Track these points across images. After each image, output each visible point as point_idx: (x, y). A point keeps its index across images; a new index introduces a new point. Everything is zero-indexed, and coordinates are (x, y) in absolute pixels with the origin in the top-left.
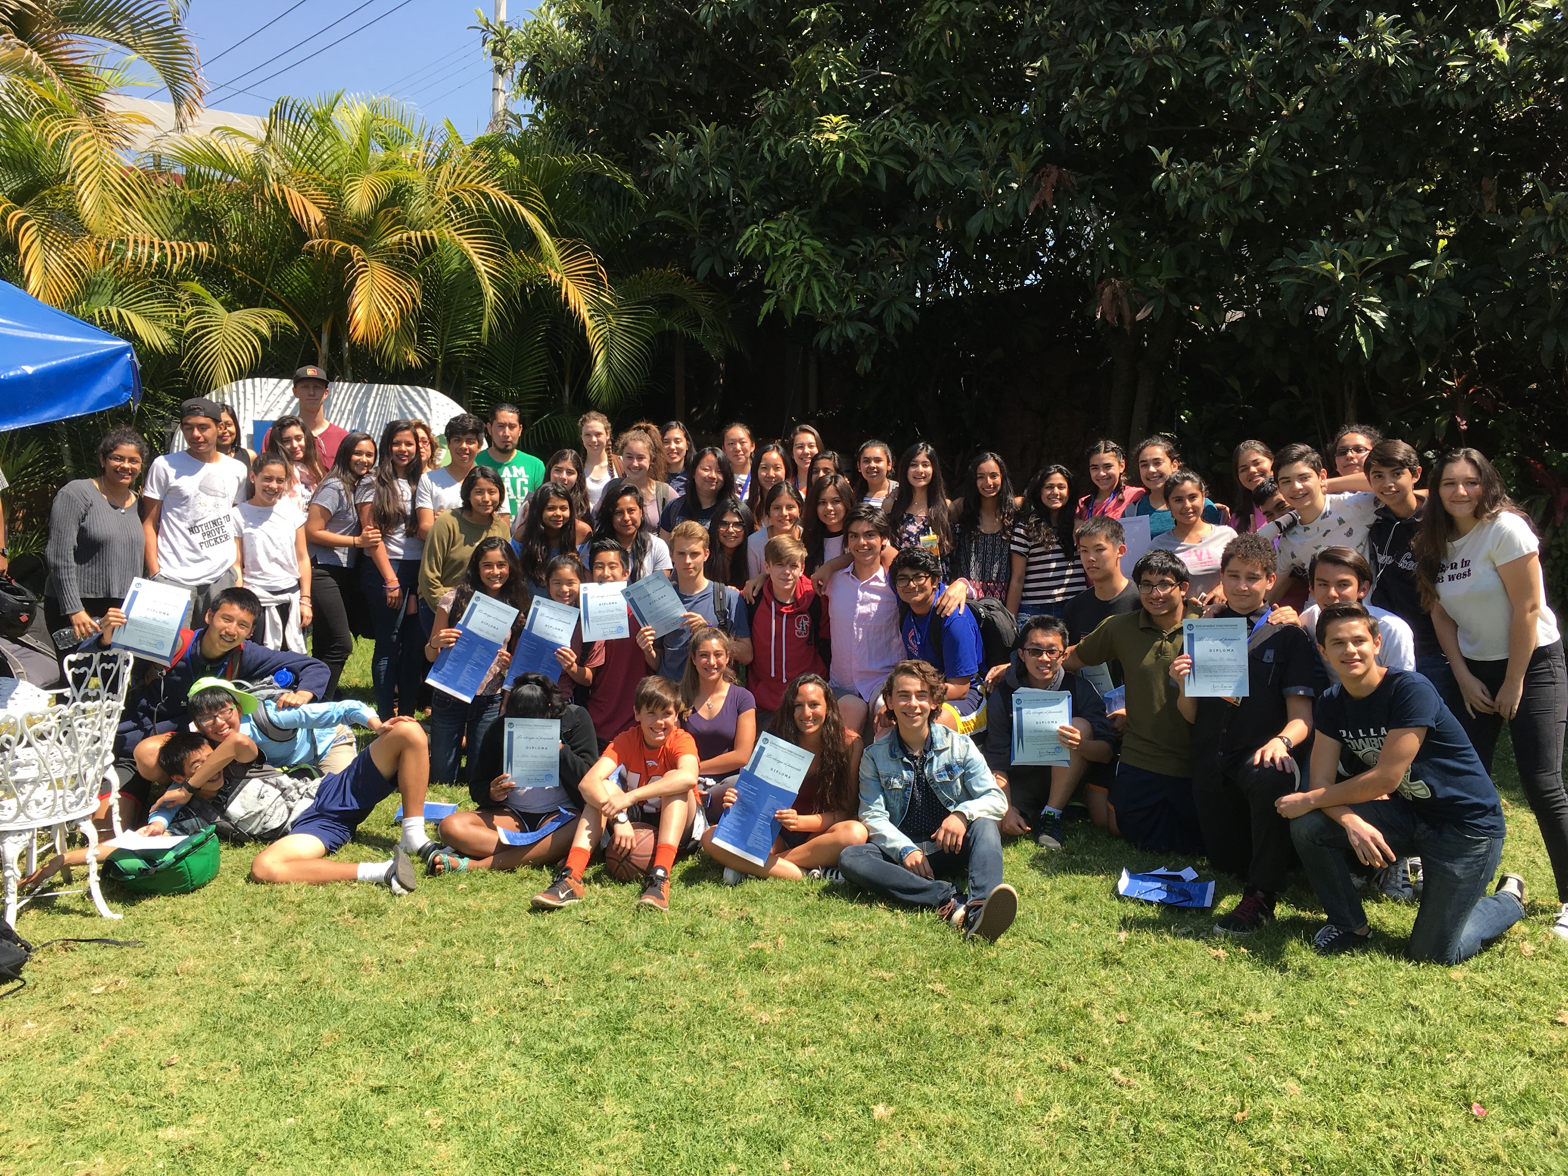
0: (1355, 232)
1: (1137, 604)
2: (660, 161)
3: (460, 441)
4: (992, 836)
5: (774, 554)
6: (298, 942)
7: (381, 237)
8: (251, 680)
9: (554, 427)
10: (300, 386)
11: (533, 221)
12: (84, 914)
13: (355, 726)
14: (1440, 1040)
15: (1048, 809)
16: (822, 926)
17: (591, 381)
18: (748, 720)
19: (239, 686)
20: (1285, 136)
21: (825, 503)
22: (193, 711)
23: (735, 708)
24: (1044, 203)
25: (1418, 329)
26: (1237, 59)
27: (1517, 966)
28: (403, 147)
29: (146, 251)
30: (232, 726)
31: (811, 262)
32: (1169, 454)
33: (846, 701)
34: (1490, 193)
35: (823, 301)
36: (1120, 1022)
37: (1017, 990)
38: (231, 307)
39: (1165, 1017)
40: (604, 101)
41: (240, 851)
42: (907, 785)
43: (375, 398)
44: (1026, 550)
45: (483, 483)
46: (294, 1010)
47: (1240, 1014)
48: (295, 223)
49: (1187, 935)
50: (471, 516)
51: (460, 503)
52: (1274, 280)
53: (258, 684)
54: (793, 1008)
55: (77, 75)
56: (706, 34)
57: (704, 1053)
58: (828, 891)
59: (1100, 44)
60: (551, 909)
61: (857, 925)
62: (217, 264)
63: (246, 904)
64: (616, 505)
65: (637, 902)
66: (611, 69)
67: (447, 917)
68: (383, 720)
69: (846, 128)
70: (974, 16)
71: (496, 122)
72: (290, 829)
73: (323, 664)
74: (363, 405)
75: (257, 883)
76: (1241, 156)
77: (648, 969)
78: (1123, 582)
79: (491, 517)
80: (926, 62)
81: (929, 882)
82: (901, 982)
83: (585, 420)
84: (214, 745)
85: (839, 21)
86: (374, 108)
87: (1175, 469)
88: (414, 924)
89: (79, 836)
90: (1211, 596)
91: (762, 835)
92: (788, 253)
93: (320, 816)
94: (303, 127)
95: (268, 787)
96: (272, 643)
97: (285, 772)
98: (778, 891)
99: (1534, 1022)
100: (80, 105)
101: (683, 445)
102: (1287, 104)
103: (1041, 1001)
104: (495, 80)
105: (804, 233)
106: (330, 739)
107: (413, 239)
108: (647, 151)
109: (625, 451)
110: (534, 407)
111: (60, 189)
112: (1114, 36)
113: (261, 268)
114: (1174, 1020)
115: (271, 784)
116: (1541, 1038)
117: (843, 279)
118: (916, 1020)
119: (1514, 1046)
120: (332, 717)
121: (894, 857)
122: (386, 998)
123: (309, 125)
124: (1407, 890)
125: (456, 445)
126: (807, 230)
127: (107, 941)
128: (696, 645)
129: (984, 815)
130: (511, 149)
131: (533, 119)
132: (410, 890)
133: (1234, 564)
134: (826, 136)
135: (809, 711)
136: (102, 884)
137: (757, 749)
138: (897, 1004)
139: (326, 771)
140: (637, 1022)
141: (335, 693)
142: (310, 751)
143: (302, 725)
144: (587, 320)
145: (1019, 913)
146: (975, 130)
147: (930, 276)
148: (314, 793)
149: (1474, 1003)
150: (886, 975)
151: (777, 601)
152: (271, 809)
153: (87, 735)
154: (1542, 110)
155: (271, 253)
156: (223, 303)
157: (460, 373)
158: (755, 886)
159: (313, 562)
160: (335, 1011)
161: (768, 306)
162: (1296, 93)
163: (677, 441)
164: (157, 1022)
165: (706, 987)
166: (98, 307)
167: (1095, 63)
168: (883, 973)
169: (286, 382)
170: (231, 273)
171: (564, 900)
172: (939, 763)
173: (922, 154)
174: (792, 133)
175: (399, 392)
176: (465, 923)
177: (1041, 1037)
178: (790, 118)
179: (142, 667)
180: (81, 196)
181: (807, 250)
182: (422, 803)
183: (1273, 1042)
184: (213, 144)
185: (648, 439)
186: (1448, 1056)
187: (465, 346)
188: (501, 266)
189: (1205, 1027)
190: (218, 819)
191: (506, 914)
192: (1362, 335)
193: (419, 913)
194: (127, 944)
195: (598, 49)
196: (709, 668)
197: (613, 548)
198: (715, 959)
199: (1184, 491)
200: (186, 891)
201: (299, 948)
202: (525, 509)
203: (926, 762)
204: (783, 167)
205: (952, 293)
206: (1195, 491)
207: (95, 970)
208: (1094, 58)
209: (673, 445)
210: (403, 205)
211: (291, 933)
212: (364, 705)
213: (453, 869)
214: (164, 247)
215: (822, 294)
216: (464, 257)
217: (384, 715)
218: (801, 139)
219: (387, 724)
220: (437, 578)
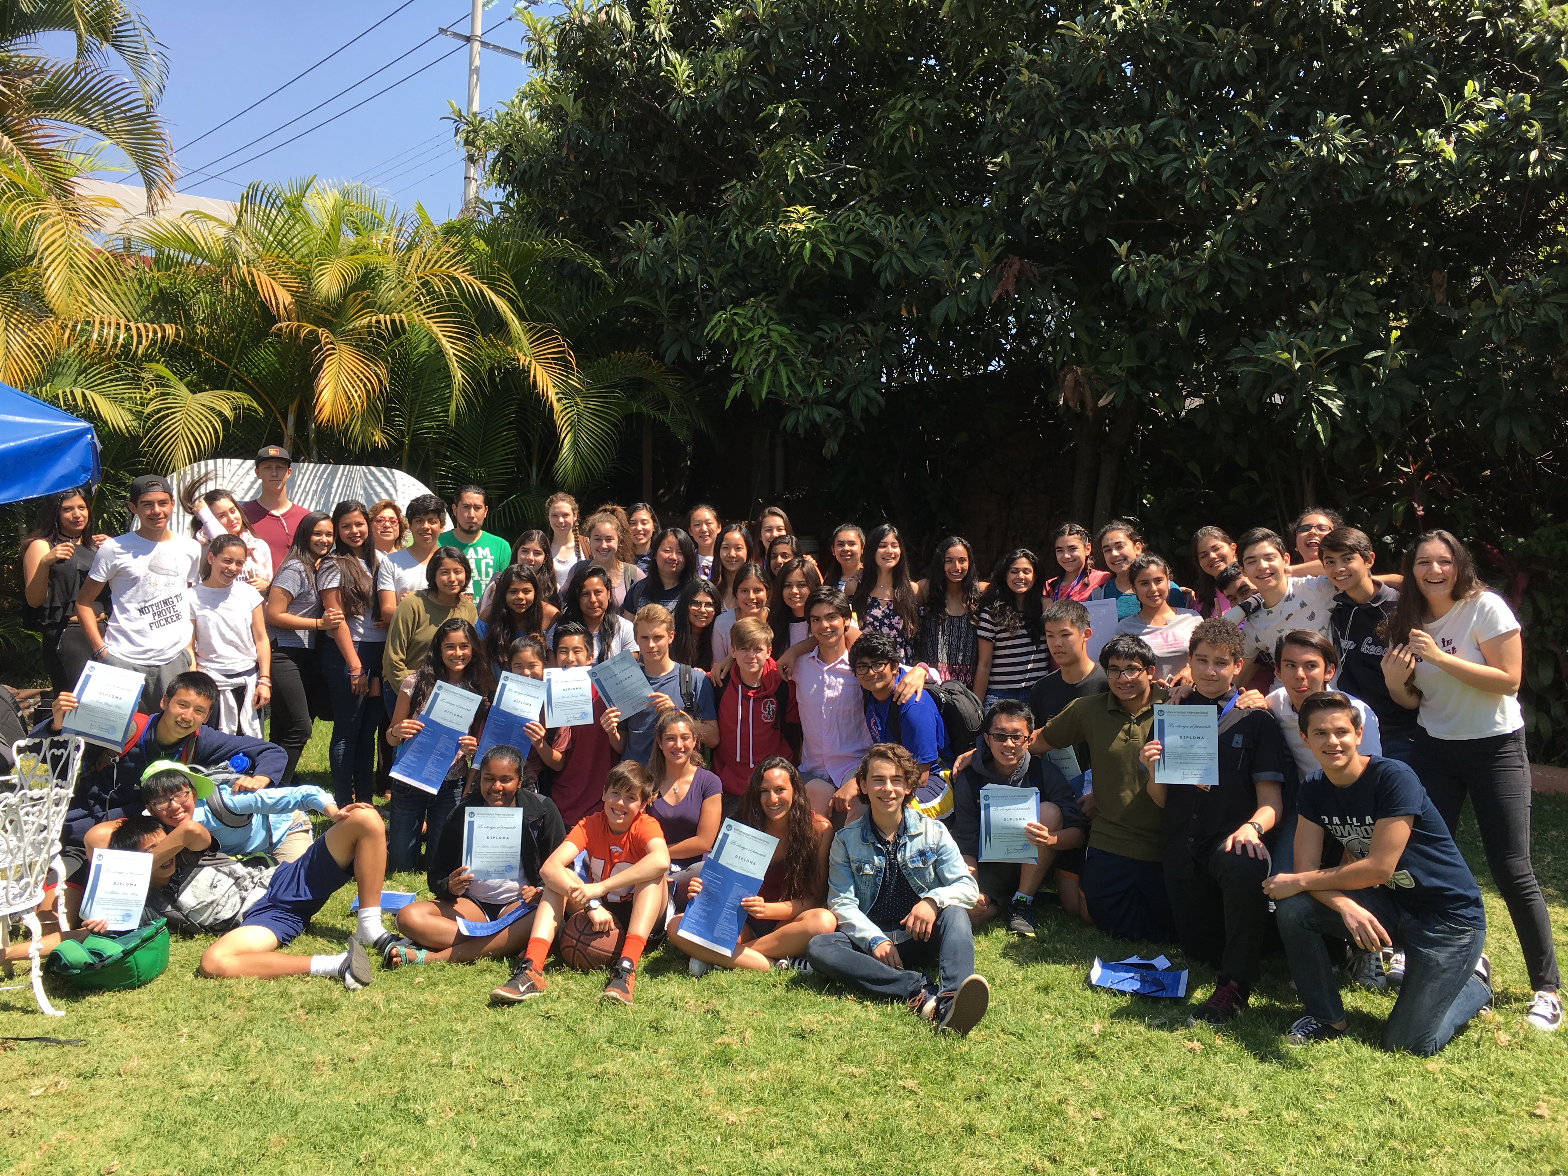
0: (1310, 323)
1: (1104, 687)
2: (629, 248)
3: (422, 521)
4: (963, 924)
5: (740, 639)
6: (247, 1040)
7: (350, 320)
8: (207, 766)
9: (521, 508)
10: (262, 467)
11: (502, 305)
12: (25, 1011)
13: (312, 812)
14: (1419, 1135)
15: (1018, 895)
16: (790, 1019)
17: (557, 464)
18: (714, 806)
19: (193, 769)
20: (1240, 229)
21: (790, 586)
22: (147, 795)
23: (702, 792)
24: (1007, 292)
25: (1373, 417)
26: (1193, 156)
27: (1492, 1057)
28: (374, 232)
29: (112, 332)
30: (187, 810)
31: (779, 347)
32: (1131, 537)
33: (814, 786)
34: (1440, 286)
35: (791, 385)
36: (1095, 1119)
37: (991, 1086)
38: (195, 388)
39: (1142, 1113)
40: (574, 190)
41: (190, 943)
42: (878, 871)
43: (340, 479)
44: (992, 635)
45: (449, 563)
46: (241, 1113)
47: (1217, 1110)
48: (263, 306)
49: (1161, 1027)
50: (436, 597)
51: (425, 584)
52: (1231, 369)
53: (213, 769)
54: (761, 1107)
55: (48, 159)
56: (676, 128)
57: (668, 1156)
58: (796, 982)
59: (1060, 141)
60: (511, 1003)
61: (826, 1018)
62: (183, 345)
63: (194, 1000)
64: (582, 587)
65: (600, 995)
66: (582, 159)
67: (403, 1012)
68: (340, 807)
69: (813, 219)
70: (937, 114)
71: (467, 209)
72: (241, 920)
73: (281, 748)
74: (328, 486)
75: (206, 977)
76: (1197, 249)
77: (611, 1067)
78: (1089, 665)
79: (457, 598)
80: (890, 157)
81: (899, 973)
82: (872, 1078)
83: (552, 501)
84: (168, 830)
85: (806, 116)
86: (345, 194)
87: (1139, 552)
88: (369, 1020)
89: (23, 929)
90: (1178, 677)
91: (728, 924)
92: (756, 339)
93: (274, 907)
94: (274, 212)
95: (221, 876)
96: (226, 727)
97: (239, 861)
98: (745, 982)
99: (1512, 1115)
100: (50, 189)
101: (650, 526)
102: (1242, 200)
103: (1014, 1098)
104: (467, 170)
105: (771, 319)
106: (286, 826)
107: (383, 322)
108: (616, 239)
109: (593, 533)
110: (501, 488)
111: (26, 271)
112: (1073, 133)
113: (228, 350)
114: (1149, 1116)
115: (224, 873)
116: (1520, 1132)
117: (810, 364)
118: (887, 1119)
119: (1493, 1141)
120: (289, 802)
121: (864, 947)
122: (338, 1099)
123: (280, 210)
124: (1381, 979)
125: (418, 527)
126: (774, 316)
127: (48, 1040)
128: (662, 729)
129: (954, 902)
130: (480, 235)
131: (504, 206)
132: (365, 984)
133: (1203, 648)
134: (793, 226)
135: (775, 797)
136: (45, 980)
137: (720, 836)
138: (868, 1101)
139: (280, 859)
140: (599, 1124)
141: (293, 778)
142: (264, 840)
143: (258, 810)
144: (555, 403)
145: (991, 1004)
146: (938, 221)
147: (895, 361)
148: (267, 882)
149: (1451, 1095)
150: (857, 1071)
151: (743, 684)
152: (224, 899)
153: (33, 823)
154: (1488, 207)
155: (238, 336)
156: (187, 385)
157: (428, 454)
158: (721, 978)
159: (274, 645)
160: (284, 1113)
161: (735, 390)
162: (1250, 189)
163: (643, 522)
164: (98, 1126)
165: (671, 1085)
166: (62, 387)
167: (1055, 159)
168: (852, 1069)
169: (250, 463)
170: (198, 354)
171: (524, 993)
172: (912, 848)
173: (887, 244)
174: (760, 222)
175: (364, 473)
176: (421, 1018)
177: (1015, 1135)
178: (758, 209)
179: (93, 754)
180: (48, 279)
181: (774, 336)
182: (378, 892)
183: (1251, 1138)
184: (184, 228)
185: (616, 520)
186: (1428, 1152)
187: (432, 427)
188: (470, 349)
189: (1182, 1124)
190: (169, 908)
191: (464, 1009)
192: (1319, 422)
193: (374, 1008)
194: (68, 1042)
195: (569, 140)
196: (675, 751)
197: (577, 632)
198: (681, 1055)
199: (1149, 575)
200: (133, 987)
201: (249, 1046)
202: (491, 590)
203: (898, 846)
204: (751, 255)
205: (917, 378)
206: (1160, 575)
207: (35, 1070)
208: (1054, 154)
209: (640, 527)
210: (373, 289)
211: (240, 1030)
212: (322, 791)
213: (410, 962)
214: (130, 329)
215: (789, 379)
216: (433, 340)
217: (341, 802)
218: (768, 228)
219: (343, 812)
220: (402, 660)
